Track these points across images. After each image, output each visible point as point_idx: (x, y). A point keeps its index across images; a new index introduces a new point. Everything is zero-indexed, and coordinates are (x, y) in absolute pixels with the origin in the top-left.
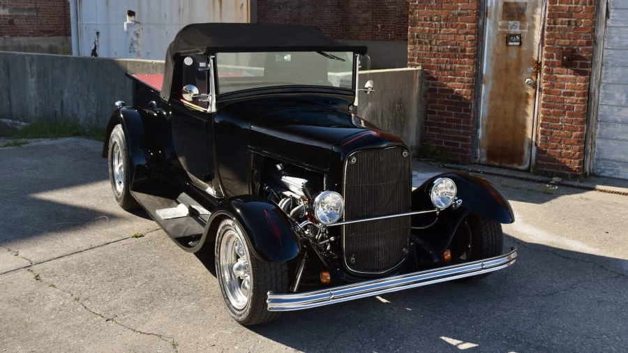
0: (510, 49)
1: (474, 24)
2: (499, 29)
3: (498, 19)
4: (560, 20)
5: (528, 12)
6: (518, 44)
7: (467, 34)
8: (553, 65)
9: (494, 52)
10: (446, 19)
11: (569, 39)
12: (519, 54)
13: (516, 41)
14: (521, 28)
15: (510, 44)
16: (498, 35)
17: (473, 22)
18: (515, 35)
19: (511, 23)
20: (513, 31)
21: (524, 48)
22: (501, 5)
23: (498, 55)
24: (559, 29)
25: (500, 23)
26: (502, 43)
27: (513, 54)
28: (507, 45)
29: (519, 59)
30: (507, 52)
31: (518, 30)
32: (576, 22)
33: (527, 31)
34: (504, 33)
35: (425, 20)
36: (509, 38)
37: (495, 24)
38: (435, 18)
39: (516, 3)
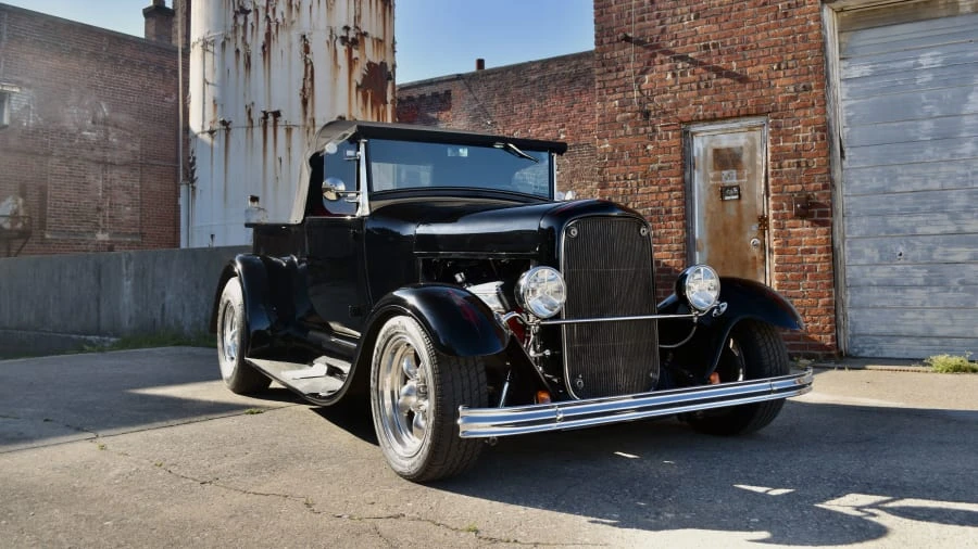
0: (727, 204)
1: (680, 178)
2: (711, 182)
3: (708, 170)
4: (786, 162)
5: (745, 157)
6: (736, 197)
7: (671, 191)
8: (784, 217)
9: (708, 211)
10: (645, 176)
11: (800, 183)
12: (739, 209)
13: (735, 195)
14: (738, 178)
15: (727, 198)
16: (709, 189)
17: (678, 176)
18: (731, 188)
19: (725, 173)
20: (728, 182)
21: (744, 202)
22: (710, 153)
23: (712, 213)
24: (787, 173)
25: (711, 175)
26: (717, 198)
27: (732, 210)
28: (723, 200)
29: (740, 216)
30: (723, 209)
31: (735, 181)
32: (807, 163)
33: (745, 180)
34: (717, 186)
35: (618, 179)
36: (723, 191)
37: (706, 175)
38: (630, 176)
39: (729, 149)
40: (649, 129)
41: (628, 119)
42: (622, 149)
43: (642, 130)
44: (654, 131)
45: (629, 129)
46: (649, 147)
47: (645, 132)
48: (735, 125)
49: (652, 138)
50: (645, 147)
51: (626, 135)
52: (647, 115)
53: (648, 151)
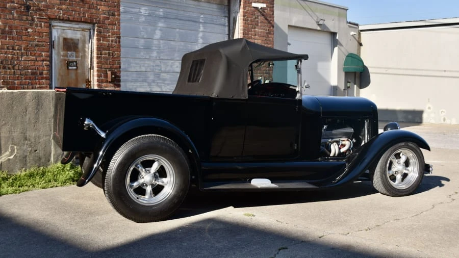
0: (70, 71)
2: (62, 58)
3: (61, 50)
4: (104, 52)
5: (80, 46)
6: (75, 68)
7: (43, 60)
8: (102, 82)
9: (59, 74)
10: (26, 49)
11: (110, 64)
12: (76, 75)
13: (74, 66)
14: (76, 57)
15: (70, 68)
16: (61, 62)
17: (48, 52)
18: (72, 62)
19: (69, 53)
20: (71, 59)
21: (79, 71)
22: (61, 40)
23: (62, 76)
24: (104, 58)
25: (62, 53)
26: (64, 68)
27: (73, 75)
28: (68, 69)
29: (77, 79)
30: (68, 74)
31: (74, 59)
32: (113, 53)
33: (80, 59)
34: (65, 60)
35: (8, 48)
36: (69, 64)
37: (58, 54)
38: (17, 48)
39: (72, 39)
40: (30, 18)
41: (15, 8)
42: (10, 27)
43: (25, 18)
44: (33, 20)
45: (15, 15)
46: (29, 30)
47: (27, 20)
48: (77, 26)
49: (31, 25)
50: (27, 29)
51: (14, 19)
52: (28, 8)
53: (28, 32)
